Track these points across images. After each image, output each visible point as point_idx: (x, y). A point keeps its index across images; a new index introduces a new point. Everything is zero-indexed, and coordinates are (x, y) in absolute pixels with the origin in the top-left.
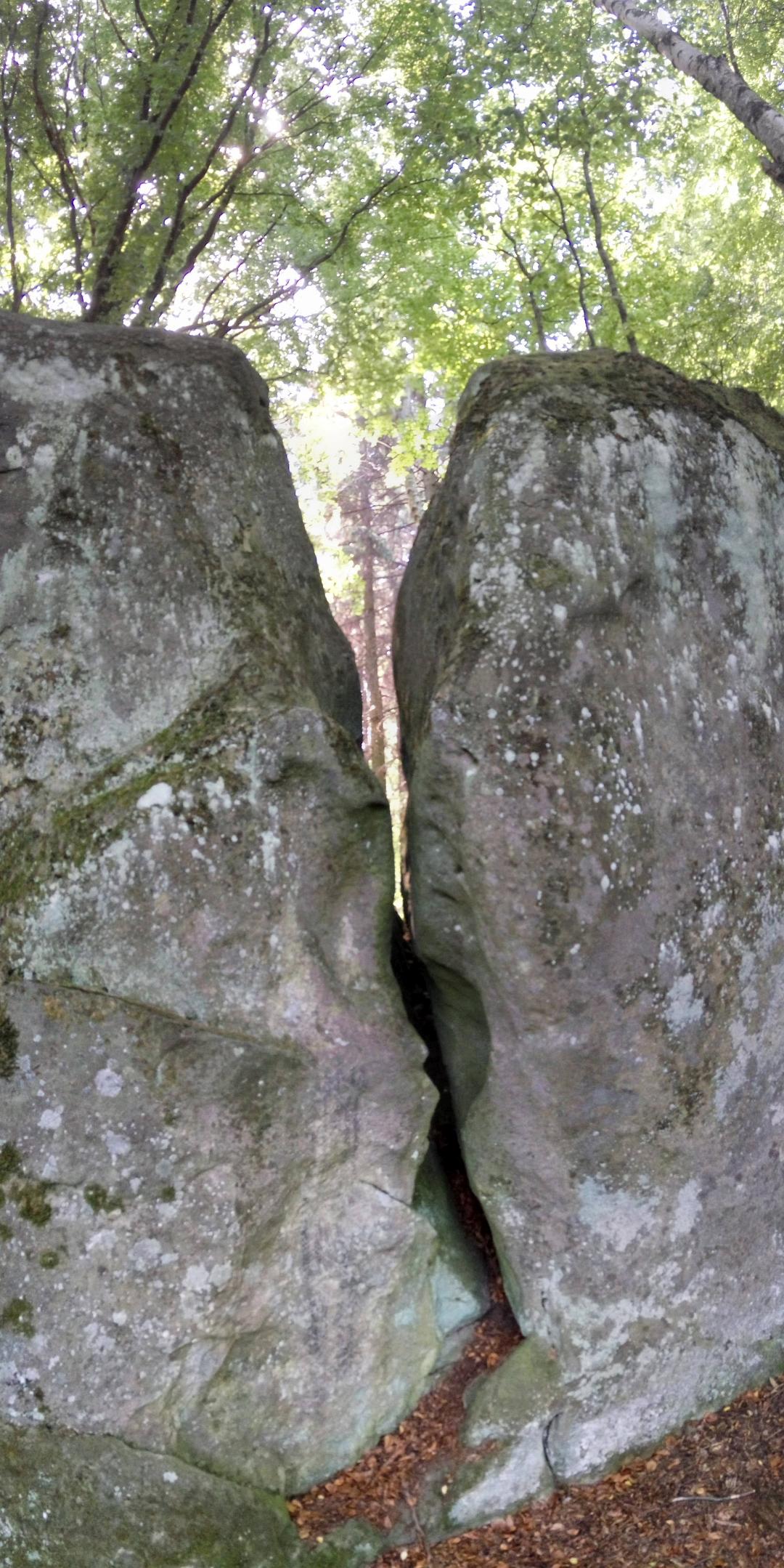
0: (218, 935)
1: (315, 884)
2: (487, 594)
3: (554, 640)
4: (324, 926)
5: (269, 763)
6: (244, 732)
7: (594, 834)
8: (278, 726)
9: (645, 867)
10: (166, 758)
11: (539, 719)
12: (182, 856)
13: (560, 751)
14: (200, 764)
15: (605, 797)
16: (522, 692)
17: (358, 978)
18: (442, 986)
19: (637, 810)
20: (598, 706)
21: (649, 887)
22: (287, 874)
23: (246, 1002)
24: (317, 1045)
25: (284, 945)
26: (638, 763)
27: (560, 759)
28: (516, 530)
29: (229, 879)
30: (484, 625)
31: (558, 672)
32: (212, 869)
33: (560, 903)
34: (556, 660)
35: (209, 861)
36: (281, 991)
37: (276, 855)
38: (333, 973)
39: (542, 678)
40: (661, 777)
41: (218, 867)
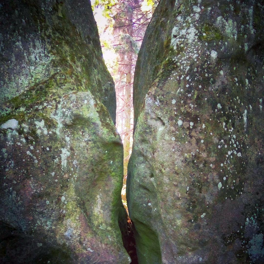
0: (36, 192)
1: (85, 177)
2: (179, 43)
3: (208, 68)
4: (88, 197)
5: (67, 116)
6: (56, 101)
7: (216, 163)
8: (72, 99)
9: (241, 182)
10: (16, 109)
11: (196, 106)
12: (21, 153)
13: (204, 123)
14: (33, 113)
15: (224, 146)
16: (189, 92)
17: (102, 223)
18: (141, 234)
19: (239, 155)
20: (226, 104)
21: (242, 191)
22: (72, 169)
23: (47, 226)
24: (79, 250)
25: (68, 202)
26: (243, 133)
27: (204, 126)
28: (199, 10)
29: (44, 167)
30: (175, 59)
31: (208, 84)
32: (36, 161)
33: (197, 193)
34: (209, 78)
35: (35, 158)
36: (64, 222)
37: (67, 160)
38: (90, 219)
39: (200, 87)
40: (254, 142)
41: (39, 161)
